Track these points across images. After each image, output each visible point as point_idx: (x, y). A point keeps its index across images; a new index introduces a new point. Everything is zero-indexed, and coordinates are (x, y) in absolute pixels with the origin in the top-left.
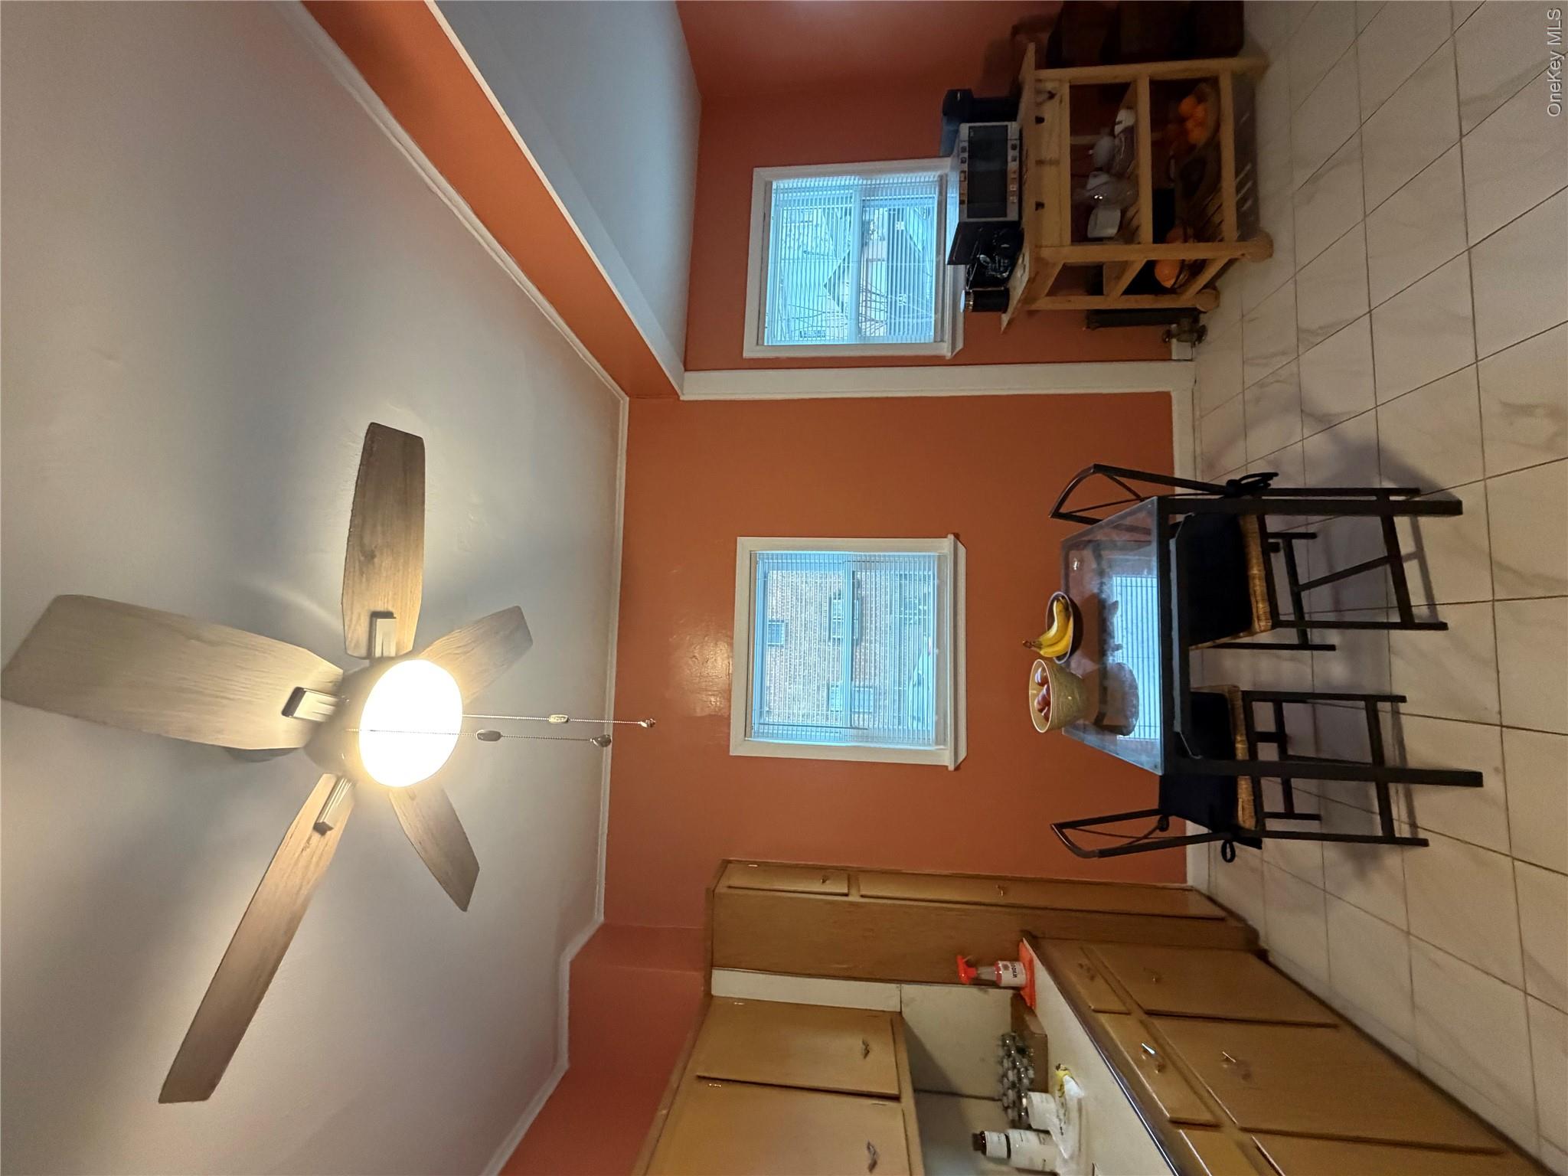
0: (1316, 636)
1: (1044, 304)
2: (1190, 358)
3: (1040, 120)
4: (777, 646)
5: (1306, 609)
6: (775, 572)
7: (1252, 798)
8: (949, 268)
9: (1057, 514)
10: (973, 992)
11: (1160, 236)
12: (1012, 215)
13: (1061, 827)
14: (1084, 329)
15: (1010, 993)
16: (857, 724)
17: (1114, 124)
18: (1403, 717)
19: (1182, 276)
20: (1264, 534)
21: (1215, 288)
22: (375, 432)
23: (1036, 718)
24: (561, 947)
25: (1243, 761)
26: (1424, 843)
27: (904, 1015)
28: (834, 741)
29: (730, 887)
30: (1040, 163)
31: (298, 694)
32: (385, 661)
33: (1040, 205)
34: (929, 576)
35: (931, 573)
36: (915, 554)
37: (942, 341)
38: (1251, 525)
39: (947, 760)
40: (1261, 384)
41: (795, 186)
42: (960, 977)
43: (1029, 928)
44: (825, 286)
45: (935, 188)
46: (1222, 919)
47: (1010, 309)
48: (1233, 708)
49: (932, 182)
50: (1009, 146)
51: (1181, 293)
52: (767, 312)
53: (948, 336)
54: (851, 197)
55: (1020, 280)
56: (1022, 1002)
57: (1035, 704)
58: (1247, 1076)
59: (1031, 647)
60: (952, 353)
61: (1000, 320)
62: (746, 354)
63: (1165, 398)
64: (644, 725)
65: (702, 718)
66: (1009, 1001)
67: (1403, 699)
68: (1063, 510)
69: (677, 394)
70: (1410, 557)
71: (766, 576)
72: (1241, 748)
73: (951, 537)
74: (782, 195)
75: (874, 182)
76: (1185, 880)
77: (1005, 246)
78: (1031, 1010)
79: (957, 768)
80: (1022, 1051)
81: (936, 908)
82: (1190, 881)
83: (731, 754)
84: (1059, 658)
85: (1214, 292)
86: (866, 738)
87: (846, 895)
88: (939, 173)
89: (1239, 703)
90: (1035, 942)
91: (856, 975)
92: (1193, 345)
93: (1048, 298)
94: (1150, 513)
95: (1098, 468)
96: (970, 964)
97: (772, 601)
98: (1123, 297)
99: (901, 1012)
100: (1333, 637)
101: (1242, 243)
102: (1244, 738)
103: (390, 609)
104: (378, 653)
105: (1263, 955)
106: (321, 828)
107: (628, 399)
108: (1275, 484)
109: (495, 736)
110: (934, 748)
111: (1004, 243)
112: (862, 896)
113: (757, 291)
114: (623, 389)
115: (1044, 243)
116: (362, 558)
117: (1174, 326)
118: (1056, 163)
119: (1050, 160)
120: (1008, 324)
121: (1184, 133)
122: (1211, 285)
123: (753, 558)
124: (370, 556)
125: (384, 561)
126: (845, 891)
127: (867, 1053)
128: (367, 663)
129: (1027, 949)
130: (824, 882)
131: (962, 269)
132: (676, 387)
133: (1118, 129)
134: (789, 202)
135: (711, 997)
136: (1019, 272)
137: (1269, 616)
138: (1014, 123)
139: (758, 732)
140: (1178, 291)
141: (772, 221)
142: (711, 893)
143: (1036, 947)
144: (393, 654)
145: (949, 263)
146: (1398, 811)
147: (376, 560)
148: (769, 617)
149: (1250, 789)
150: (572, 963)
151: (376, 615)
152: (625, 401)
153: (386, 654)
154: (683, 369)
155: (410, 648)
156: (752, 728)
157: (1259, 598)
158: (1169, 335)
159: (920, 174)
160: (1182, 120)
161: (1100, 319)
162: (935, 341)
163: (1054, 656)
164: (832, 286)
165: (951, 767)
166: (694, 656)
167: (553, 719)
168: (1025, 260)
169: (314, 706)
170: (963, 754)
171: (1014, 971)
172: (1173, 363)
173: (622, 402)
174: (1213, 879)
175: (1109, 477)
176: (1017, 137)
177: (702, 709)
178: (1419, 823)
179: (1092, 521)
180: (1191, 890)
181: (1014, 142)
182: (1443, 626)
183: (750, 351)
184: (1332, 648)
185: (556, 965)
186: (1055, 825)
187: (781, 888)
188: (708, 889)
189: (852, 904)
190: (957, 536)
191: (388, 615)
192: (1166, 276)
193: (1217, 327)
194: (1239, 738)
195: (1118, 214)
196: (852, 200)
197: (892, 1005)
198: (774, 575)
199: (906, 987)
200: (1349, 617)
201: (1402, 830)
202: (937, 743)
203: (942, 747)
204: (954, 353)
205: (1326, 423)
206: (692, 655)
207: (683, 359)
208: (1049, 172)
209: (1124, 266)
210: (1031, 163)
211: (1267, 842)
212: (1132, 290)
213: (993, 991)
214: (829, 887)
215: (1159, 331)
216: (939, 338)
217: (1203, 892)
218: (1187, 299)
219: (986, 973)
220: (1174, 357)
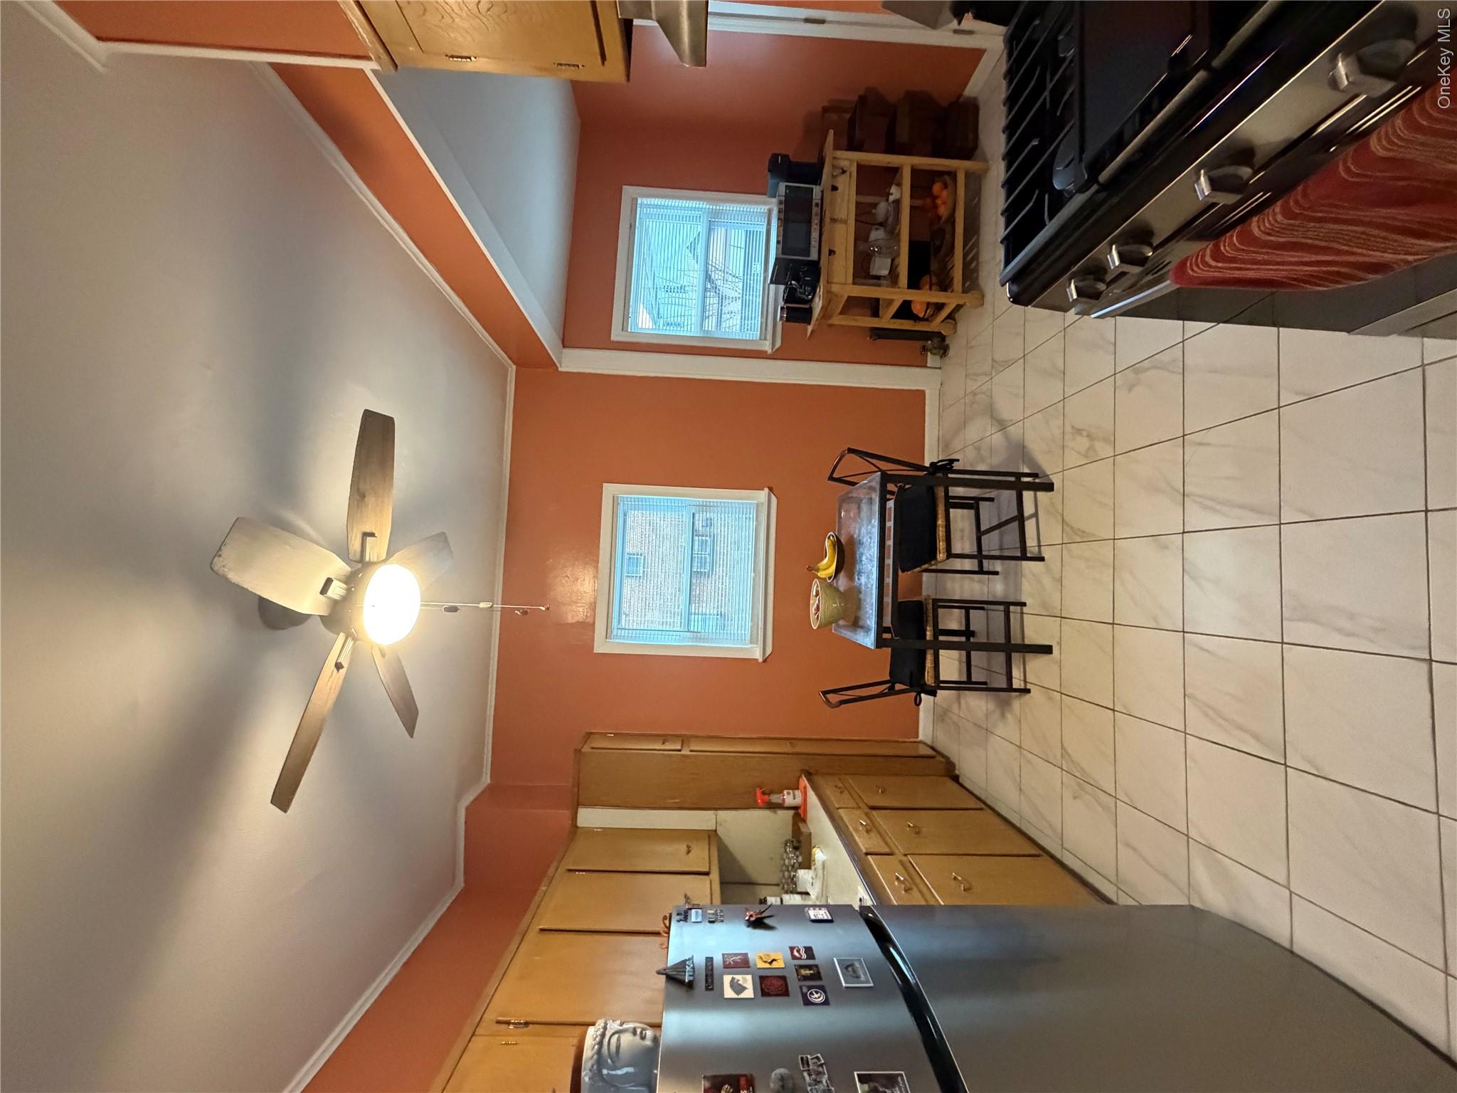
0: (987, 565)
1: (837, 320)
2: (939, 366)
3: (834, 188)
4: (636, 577)
5: (984, 547)
6: (633, 512)
7: (933, 665)
8: (773, 286)
9: (831, 478)
10: (766, 813)
11: (914, 284)
12: (814, 256)
13: (825, 693)
14: (868, 339)
15: (791, 812)
16: (692, 629)
17: (889, 194)
18: (1024, 615)
19: (929, 311)
20: (947, 496)
21: (954, 320)
22: (368, 415)
23: (812, 617)
24: (458, 797)
25: (929, 641)
26: (1028, 691)
27: (718, 832)
28: (675, 642)
29: (593, 748)
30: (834, 220)
31: (329, 582)
32: (371, 564)
33: (831, 252)
34: (750, 518)
35: (751, 516)
36: (744, 501)
37: (765, 339)
38: (940, 492)
39: (757, 654)
40: (974, 394)
41: (656, 203)
42: (756, 801)
43: (806, 768)
44: (688, 248)
45: (764, 218)
46: (933, 757)
47: (813, 322)
48: (927, 609)
49: (764, 213)
50: (814, 204)
51: (932, 321)
52: (631, 304)
53: (769, 336)
54: (700, 217)
55: (818, 304)
56: (799, 815)
57: (813, 610)
58: (918, 833)
59: (812, 569)
60: (772, 349)
61: (806, 330)
62: (614, 337)
63: (922, 393)
64: (543, 609)
65: (572, 624)
66: (791, 818)
67: (1024, 604)
68: (835, 476)
69: (556, 366)
70: (1031, 517)
71: (625, 515)
72: (929, 635)
73: (766, 490)
74: (645, 209)
75: (718, 208)
76: (917, 737)
77: (808, 279)
78: (804, 821)
79: (765, 661)
80: (796, 848)
81: (743, 757)
82: (921, 737)
83: (595, 651)
84: (830, 578)
85: (953, 322)
86: (697, 639)
87: (680, 750)
88: (768, 207)
89: (930, 607)
90: (809, 775)
91: (686, 806)
92: (941, 357)
93: (841, 316)
94: (876, 482)
95: (851, 451)
96: (764, 793)
97: (630, 535)
98: (892, 320)
99: (716, 830)
100: (998, 566)
101: (965, 295)
102: (932, 628)
103: (374, 531)
104: (367, 559)
105: (956, 779)
106: (338, 666)
107: (514, 367)
108: (956, 466)
109: (454, 609)
110: (750, 646)
111: (807, 277)
112: (691, 751)
113: (623, 288)
114: (510, 358)
115: (834, 281)
116: (358, 497)
117: (929, 342)
118: (845, 222)
119: (841, 219)
120: (811, 333)
121: (936, 207)
122: (950, 316)
123: (615, 501)
124: (363, 496)
125: (371, 500)
126: (679, 748)
127: (688, 852)
128: (360, 565)
129: (804, 781)
130: (663, 743)
131: (782, 287)
132: (555, 361)
133: (891, 198)
134: (650, 216)
135: (577, 827)
136: (817, 299)
137: (945, 550)
138: (818, 187)
139: (617, 636)
140: (930, 319)
141: (636, 230)
142: (578, 752)
143: (809, 780)
144: (375, 560)
145: (772, 282)
146: (1016, 673)
147: (366, 499)
148: (627, 550)
149: (933, 660)
150: (467, 809)
151: (366, 535)
152: (513, 369)
153: (372, 560)
154: (562, 346)
155: (384, 556)
156: (612, 632)
157: (941, 539)
158: (924, 349)
159: (754, 206)
160: (935, 198)
161: (879, 333)
162: (760, 339)
163: (827, 577)
164: (692, 248)
165: (761, 660)
166: (567, 576)
167: (482, 605)
168: (820, 291)
169: (337, 590)
170: (769, 651)
171: (794, 796)
172: (928, 370)
173: (510, 369)
174: (935, 735)
175: (860, 457)
176: (820, 197)
177: (573, 617)
178: (1027, 680)
179: (853, 484)
180: (921, 742)
181: (817, 201)
182: (1042, 559)
183: (616, 335)
184: (996, 573)
185: (455, 810)
186: (822, 692)
187: (630, 747)
188: (575, 750)
189: (683, 756)
190: (771, 489)
191: (372, 535)
192: (918, 309)
193: (956, 346)
194: (928, 628)
195: (890, 260)
196: (701, 219)
197: (711, 826)
198: (631, 514)
199: (720, 812)
200: (1006, 553)
201: (1017, 684)
202: (751, 643)
203: (755, 646)
204: (774, 350)
205: (1002, 425)
206: (565, 575)
207: (562, 337)
208: (840, 228)
209: (890, 302)
210: (827, 220)
211: (939, 692)
212: (897, 315)
213: (780, 812)
214: (668, 746)
215: (919, 344)
216: (763, 337)
217: (928, 743)
218: (935, 325)
219: (775, 798)
220: (928, 365)
